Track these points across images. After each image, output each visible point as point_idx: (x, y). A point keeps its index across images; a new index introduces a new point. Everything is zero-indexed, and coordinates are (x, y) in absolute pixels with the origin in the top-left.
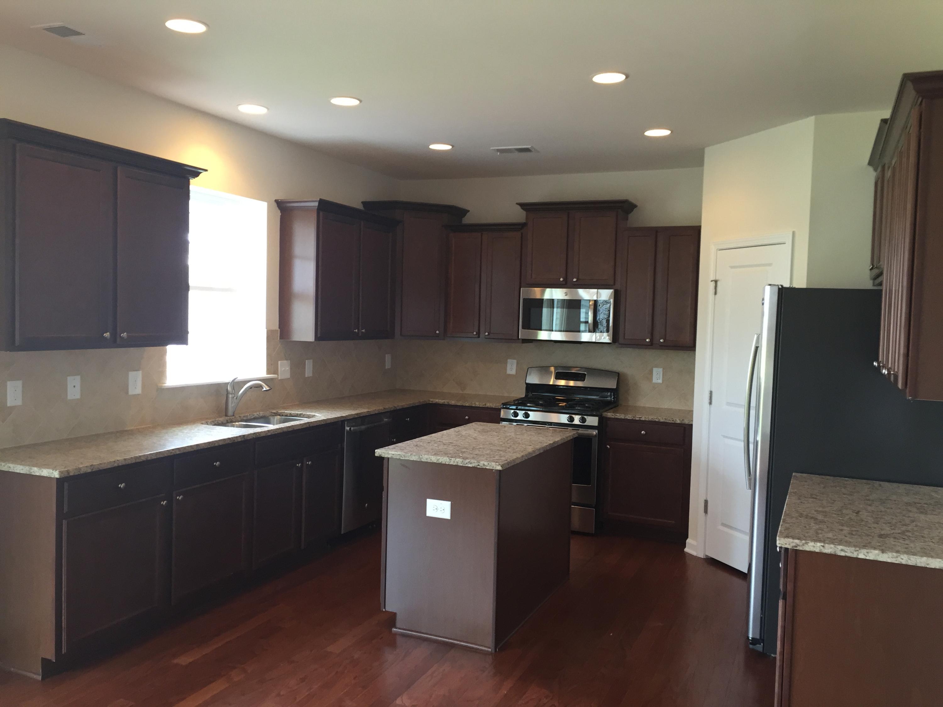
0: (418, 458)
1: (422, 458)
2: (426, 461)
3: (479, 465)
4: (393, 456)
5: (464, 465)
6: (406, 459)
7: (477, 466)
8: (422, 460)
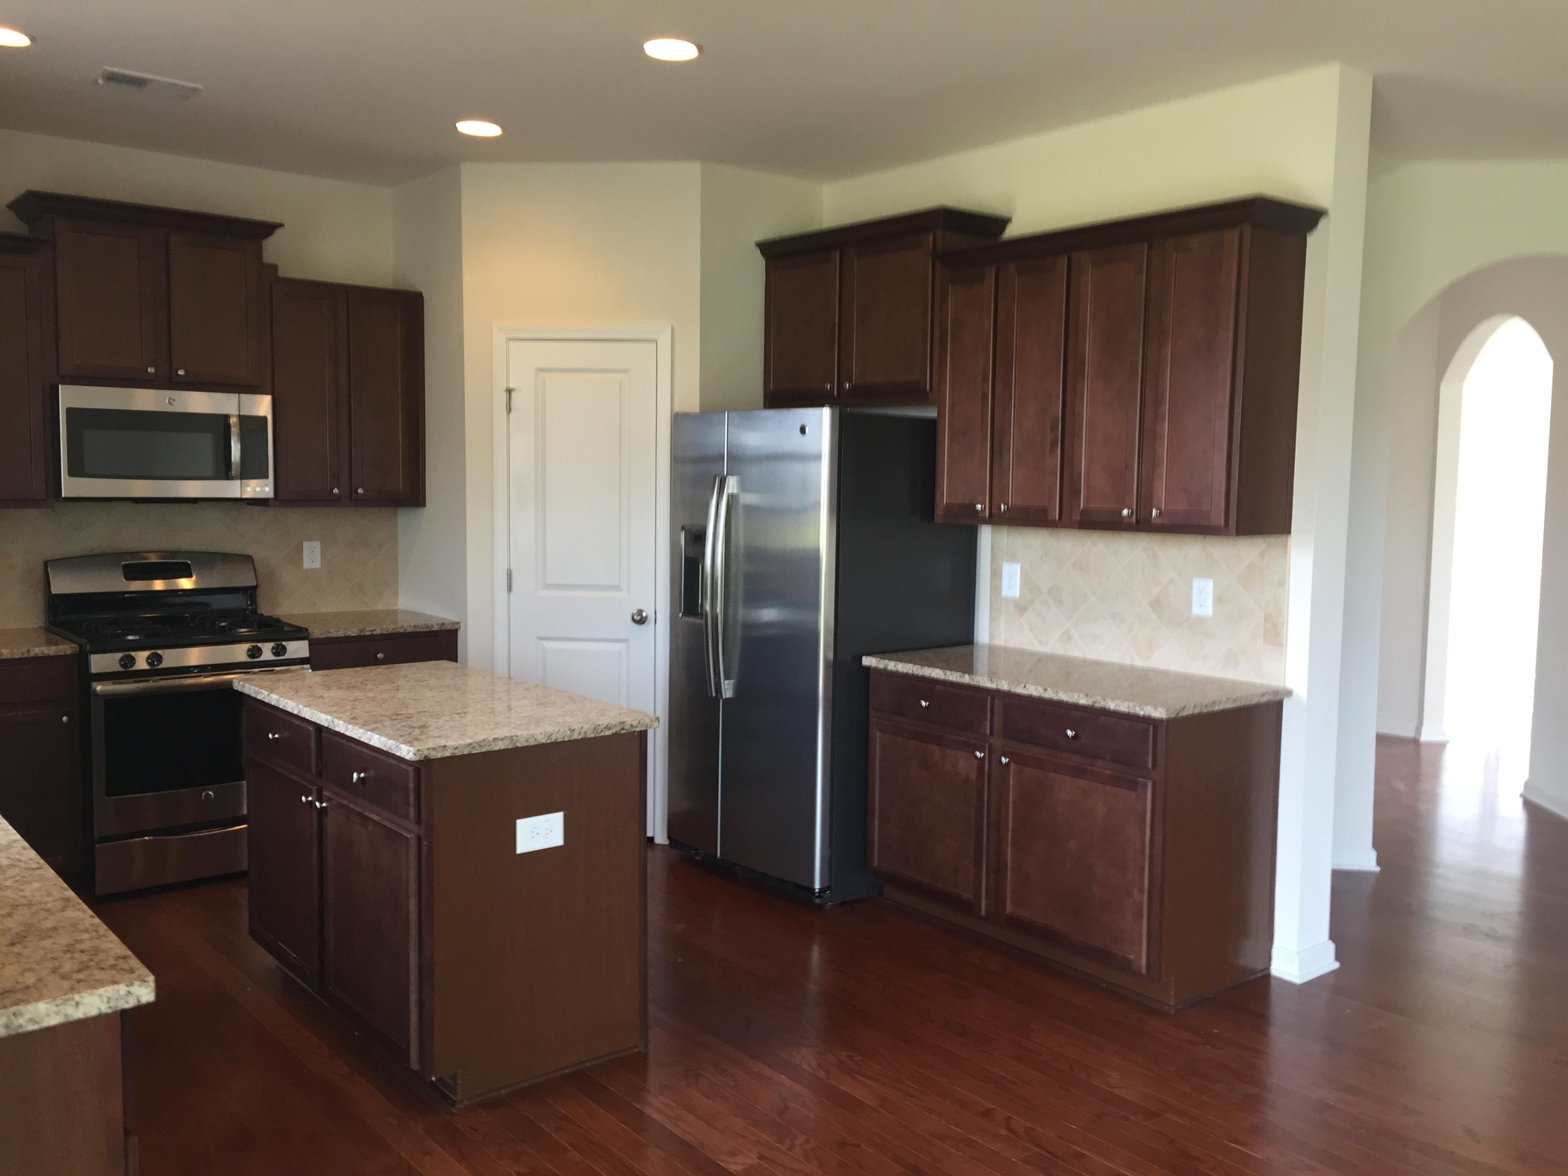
0: (511, 743)
1: (518, 741)
2: (525, 744)
3: (623, 729)
4: (456, 751)
5: (597, 735)
6: (484, 750)
7: (620, 731)
8: (519, 745)
